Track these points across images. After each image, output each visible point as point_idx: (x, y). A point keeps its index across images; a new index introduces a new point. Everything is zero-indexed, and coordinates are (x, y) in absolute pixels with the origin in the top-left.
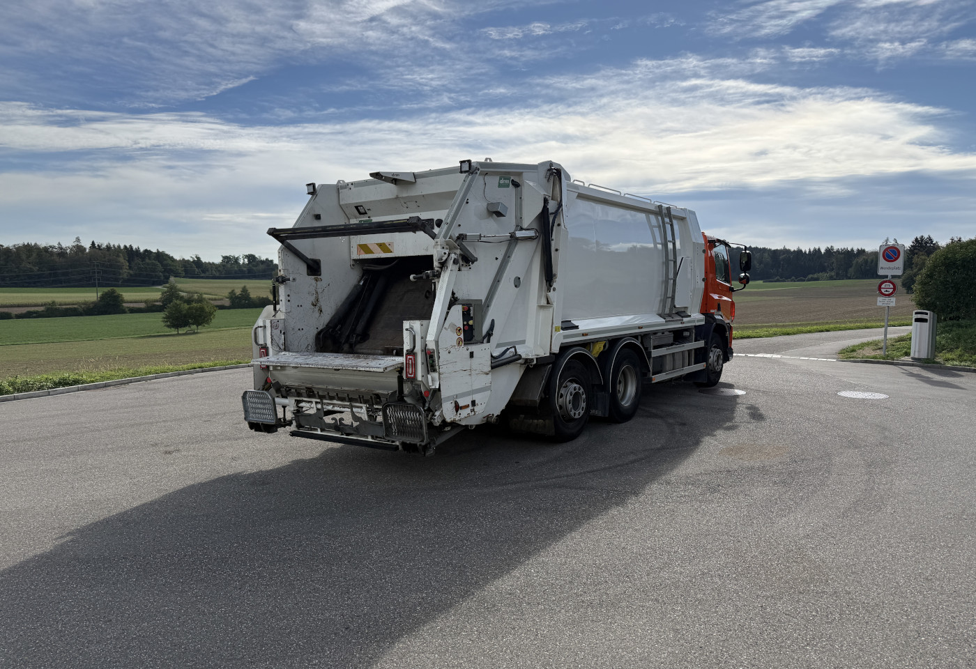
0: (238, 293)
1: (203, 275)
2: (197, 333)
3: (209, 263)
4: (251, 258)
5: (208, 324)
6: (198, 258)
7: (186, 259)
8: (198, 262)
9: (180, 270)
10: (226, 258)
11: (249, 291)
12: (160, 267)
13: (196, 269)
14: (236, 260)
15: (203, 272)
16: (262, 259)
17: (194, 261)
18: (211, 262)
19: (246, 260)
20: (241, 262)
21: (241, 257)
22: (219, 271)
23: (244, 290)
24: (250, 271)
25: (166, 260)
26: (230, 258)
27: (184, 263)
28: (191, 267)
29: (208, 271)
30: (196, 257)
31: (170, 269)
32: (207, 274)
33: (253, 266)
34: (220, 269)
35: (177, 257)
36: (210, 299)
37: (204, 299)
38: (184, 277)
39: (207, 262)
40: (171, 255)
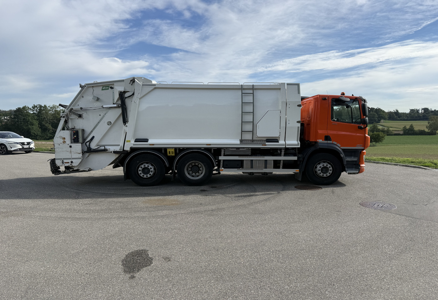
0: (407, 128)
1: (398, 119)
2: (376, 146)
3: (403, 113)
4: (426, 110)
5: (381, 142)
6: (397, 111)
7: (392, 111)
8: (397, 113)
9: (387, 117)
10: (412, 111)
11: (414, 126)
12: (377, 116)
13: (395, 116)
14: (418, 111)
15: (399, 117)
16: (432, 110)
17: (395, 112)
18: (404, 112)
19: (423, 111)
20: (420, 112)
21: (420, 110)
22: (407, 117)
23: (411, 126)
24: (424, 116)
25: (380, 112)
26: (415, 111)
27: (390, 113)
28: (393, 115)
29: (401, 117)
30: (396, 110)
31: (381, 116)
32: (401, 118)
33: (426, 114)
34: (408, 116)
35: (386, 111)
36: (392, 130)
37: (390, 130)
38: (388, 120)
39: (402, 112)
40: (383, 110)
